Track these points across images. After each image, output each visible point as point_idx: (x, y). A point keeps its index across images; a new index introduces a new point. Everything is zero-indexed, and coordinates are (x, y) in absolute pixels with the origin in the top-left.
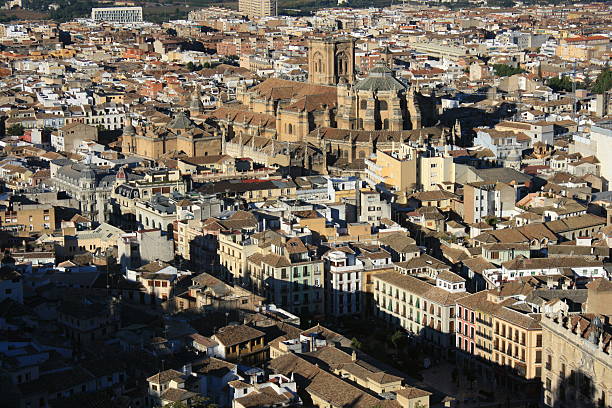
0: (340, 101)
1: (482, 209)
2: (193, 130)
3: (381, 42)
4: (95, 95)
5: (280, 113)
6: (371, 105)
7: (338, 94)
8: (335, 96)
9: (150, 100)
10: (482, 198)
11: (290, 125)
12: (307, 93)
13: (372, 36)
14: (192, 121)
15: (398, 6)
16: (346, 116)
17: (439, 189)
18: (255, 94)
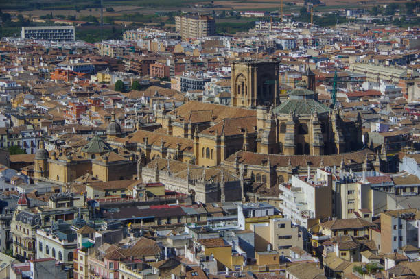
0: (260, 125)
1: (401, 239)
2: (107, 155)
3: (319, 63)
4: (12, 118)
5: (198, 138)
6: (291, 129)
7: (258, 117)
8: (255, 119)
9: (71, 123)
10: (401, 226)
11: (208, 149)
12: (227, 117)
13: (310, 57)
14: (108, 145)
15: (343, 25)
16: (265, 140)
17: (355, 217)
18: (173, 117)
